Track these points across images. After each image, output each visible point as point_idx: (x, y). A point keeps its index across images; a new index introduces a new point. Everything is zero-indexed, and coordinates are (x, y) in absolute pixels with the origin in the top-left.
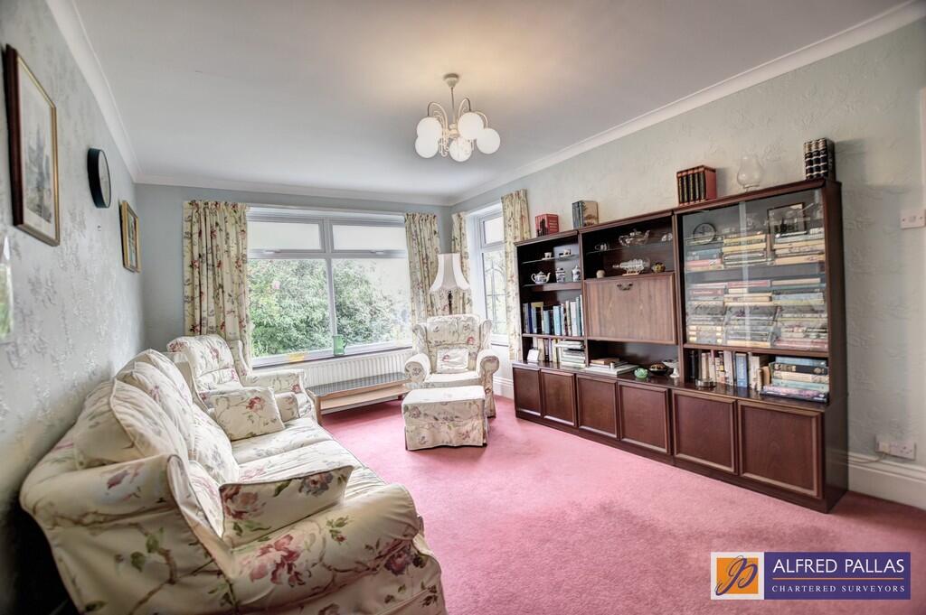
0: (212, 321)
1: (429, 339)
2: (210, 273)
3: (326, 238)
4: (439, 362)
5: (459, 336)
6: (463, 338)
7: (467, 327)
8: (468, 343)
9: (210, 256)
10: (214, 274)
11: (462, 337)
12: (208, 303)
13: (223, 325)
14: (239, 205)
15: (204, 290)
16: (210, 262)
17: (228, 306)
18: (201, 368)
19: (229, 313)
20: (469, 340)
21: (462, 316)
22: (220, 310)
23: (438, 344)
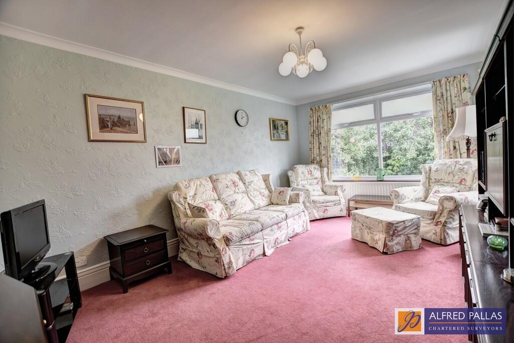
0: (318, 159)
1: (431, 177)
2: (317, 138)
3: (378, 110)
4: (431, 195)
5: (454, 176)
6: (457, 179)
7: (461, 170)
8: (461, 183)
9: (317, 130)
10: (319, 138)
11: (456, 177)
12: (316, 151)
13: (321, 161)
14: (328, 105)
15: (315, 145)
16: (317, 133)
17: (323, 152)
18: (301, 177)
19: (323, 155)
20: (461, 181)
21: (459, 159)
22: (320, 154)
23: (437, 181)
